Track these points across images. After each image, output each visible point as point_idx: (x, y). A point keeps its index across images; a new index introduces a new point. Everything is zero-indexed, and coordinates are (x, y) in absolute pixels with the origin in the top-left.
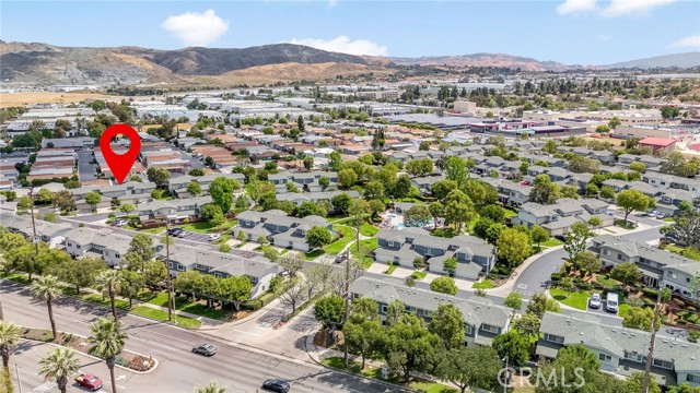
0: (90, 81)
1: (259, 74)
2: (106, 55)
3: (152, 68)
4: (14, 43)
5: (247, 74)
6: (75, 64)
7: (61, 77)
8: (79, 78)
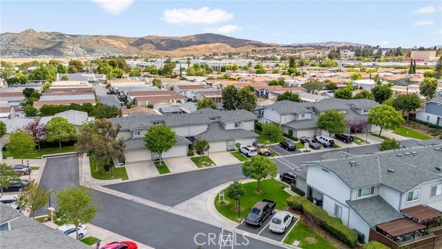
0: (88, 55)
1: (197, 50)
2: (98, 39)
3: (126, 47)
4: (41, 33)
5: (189, 50)
6: (78, 45)
7: (70, 53)
8: (81, 53)
